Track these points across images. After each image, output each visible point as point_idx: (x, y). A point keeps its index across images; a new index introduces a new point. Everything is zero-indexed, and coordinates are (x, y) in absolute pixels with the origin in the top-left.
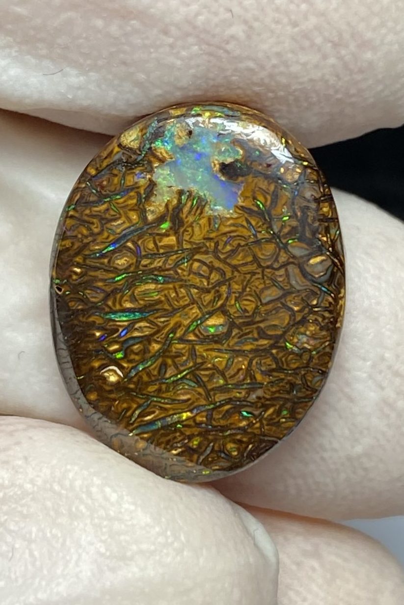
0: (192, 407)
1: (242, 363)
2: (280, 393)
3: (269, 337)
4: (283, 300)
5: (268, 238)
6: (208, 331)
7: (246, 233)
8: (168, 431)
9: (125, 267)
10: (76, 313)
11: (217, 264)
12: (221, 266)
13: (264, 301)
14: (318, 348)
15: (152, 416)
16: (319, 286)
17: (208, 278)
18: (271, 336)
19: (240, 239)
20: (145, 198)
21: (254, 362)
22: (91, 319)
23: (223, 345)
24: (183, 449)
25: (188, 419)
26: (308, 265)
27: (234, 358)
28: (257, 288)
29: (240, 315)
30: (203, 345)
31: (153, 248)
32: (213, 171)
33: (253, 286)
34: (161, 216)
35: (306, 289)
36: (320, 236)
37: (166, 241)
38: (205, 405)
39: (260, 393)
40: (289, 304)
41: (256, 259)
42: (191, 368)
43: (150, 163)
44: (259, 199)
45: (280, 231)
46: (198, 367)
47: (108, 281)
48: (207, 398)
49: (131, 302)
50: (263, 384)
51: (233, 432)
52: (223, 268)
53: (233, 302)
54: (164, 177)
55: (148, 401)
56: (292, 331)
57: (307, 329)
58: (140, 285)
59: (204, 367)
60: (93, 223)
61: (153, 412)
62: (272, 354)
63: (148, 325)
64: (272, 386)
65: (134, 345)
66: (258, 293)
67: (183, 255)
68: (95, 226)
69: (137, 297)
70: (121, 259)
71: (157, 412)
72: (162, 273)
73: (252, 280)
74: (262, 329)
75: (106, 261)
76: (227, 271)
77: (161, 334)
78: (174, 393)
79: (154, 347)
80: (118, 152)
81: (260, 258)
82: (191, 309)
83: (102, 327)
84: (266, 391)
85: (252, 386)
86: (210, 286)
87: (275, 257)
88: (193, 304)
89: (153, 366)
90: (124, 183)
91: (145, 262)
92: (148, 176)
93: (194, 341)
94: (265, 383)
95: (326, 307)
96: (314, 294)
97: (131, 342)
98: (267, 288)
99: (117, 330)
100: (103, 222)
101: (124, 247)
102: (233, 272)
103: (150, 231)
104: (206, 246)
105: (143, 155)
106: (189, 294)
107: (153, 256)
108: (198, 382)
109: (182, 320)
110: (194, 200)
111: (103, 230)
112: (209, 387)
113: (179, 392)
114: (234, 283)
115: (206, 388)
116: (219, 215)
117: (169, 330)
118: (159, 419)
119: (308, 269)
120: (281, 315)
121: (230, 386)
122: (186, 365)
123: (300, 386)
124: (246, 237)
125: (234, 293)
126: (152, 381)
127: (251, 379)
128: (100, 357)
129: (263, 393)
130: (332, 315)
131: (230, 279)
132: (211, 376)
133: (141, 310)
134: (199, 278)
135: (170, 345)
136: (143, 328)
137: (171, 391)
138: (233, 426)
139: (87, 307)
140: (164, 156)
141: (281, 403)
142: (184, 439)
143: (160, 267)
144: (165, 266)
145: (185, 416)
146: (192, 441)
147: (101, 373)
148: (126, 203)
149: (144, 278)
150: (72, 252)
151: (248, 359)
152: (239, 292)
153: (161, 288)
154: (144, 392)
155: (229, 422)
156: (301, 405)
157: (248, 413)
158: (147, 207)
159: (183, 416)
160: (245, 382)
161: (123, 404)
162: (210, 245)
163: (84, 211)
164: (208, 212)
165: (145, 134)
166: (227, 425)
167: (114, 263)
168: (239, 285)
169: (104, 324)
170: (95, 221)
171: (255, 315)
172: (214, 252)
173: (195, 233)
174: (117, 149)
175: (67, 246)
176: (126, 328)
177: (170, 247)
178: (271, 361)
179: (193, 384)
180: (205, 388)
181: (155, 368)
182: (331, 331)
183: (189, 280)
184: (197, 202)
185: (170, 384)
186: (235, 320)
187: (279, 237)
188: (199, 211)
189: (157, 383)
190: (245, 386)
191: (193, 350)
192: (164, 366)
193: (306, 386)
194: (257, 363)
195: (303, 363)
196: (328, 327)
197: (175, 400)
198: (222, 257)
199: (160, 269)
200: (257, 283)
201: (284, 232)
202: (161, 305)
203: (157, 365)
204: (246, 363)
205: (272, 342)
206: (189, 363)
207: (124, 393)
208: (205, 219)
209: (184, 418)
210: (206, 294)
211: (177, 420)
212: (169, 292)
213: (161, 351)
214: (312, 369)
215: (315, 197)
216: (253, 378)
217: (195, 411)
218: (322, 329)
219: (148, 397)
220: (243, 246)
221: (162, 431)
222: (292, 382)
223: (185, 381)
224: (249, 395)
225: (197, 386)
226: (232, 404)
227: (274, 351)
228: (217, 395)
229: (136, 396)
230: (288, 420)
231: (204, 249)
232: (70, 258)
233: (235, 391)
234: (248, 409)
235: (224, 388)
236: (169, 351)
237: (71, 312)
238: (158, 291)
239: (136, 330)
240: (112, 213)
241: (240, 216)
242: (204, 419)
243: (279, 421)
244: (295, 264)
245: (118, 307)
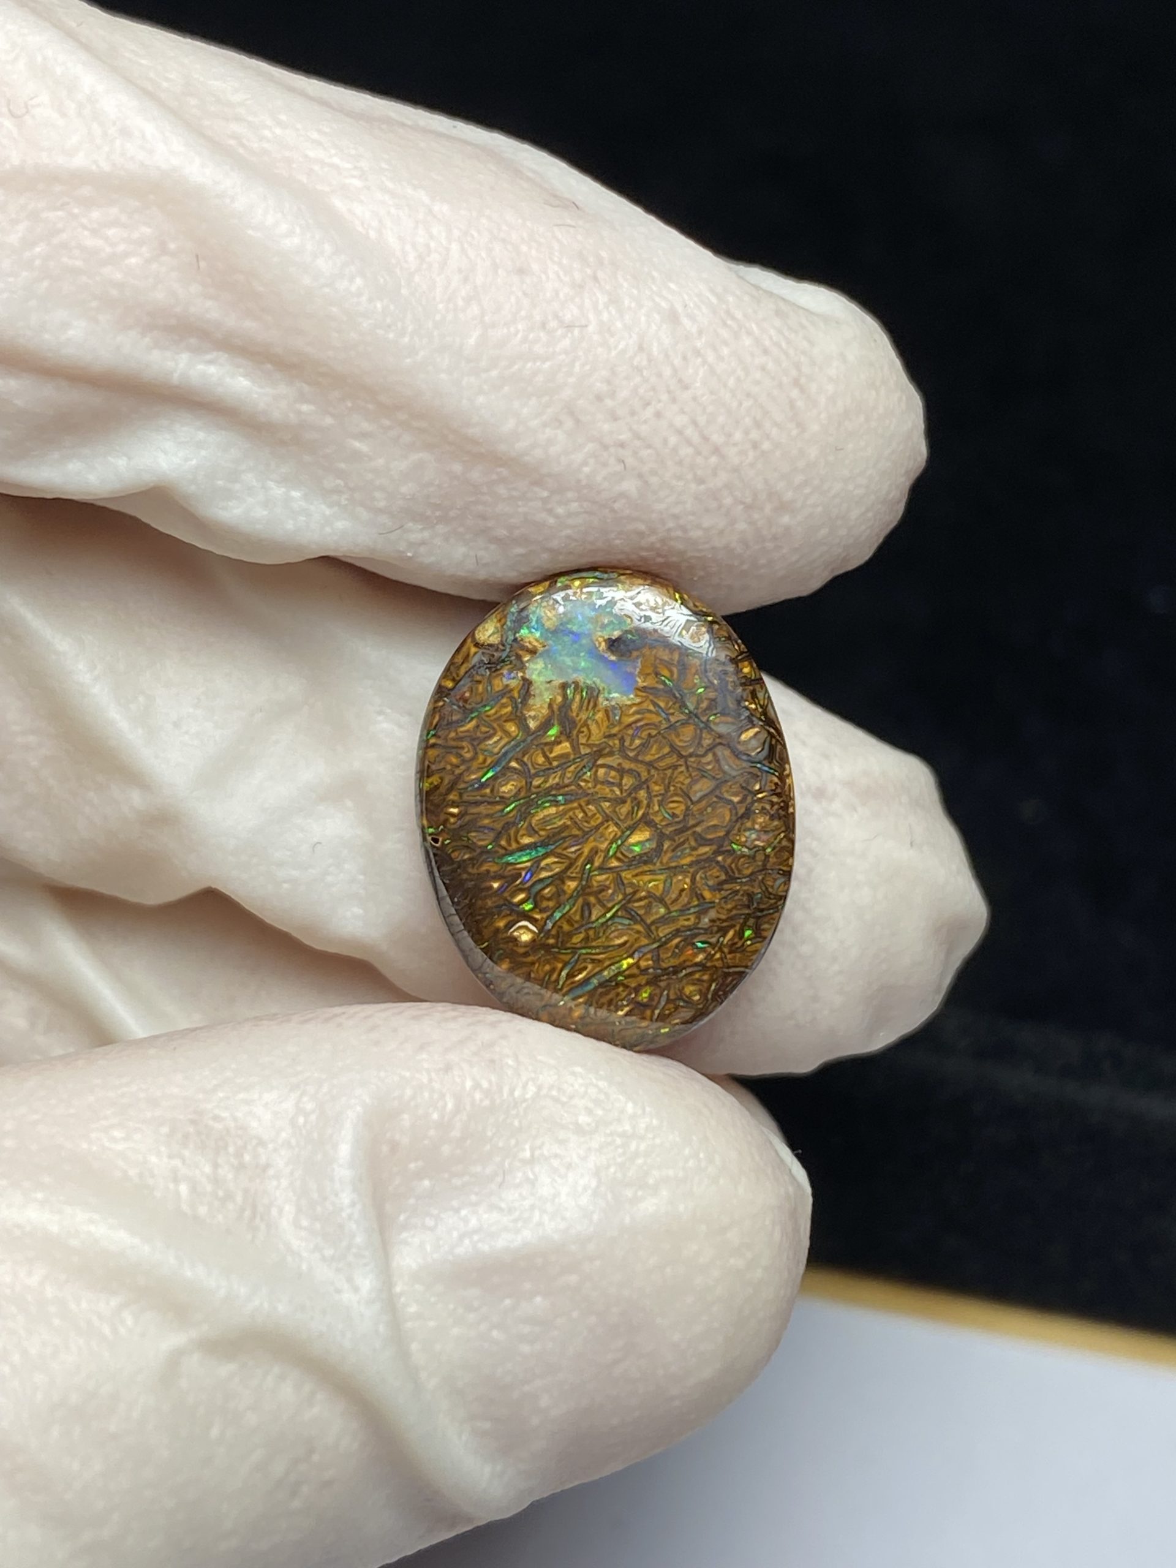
0: (631, 952)
1: (682, 883)
2: (738, 909)
3: (708, 843)
4: (717, 793)
5: (684, 720)
6: (632, 851)
7: (655, 719)
8: (608, 988)
9: (513, 793)
10: (462, 865)
11: (627, 765)
12: (633, 766)
13: (695, 799)
14: (772, 843)
15: (584, 973)
16: (759, 765)
17: (620, 785)
18: (711, 840)
19: (650, 728)
20: (521, 702)
21: (698, 877)
22: (484, 868)
23: (655, 864)
24: (631, 1006)
25: (630, 967)
26: (739, 743)
27: (671, 878)
28: (683, 784)
29: (668, 822)
30: (630, 869)
31: (544, 762)
32: (600, 651)
33: (677, 783)
34: (546, 720)
35: (742, 774)
36: (747, 703)
37: (558, 750)
38: (648, 945)
39: (713, 914)
40: (726, 796)
41: (674, 749)
42: (621, 901)
43: (519, 657)
44: (663, 673)
45: (697, 708)
46: (630, 898)
47: (496, 815)
48: (648, 936)
49: (530, 836)
50: (714, 902)
51: (689, 970)
52: (636, 769)
53: (656, 808)
54: (537, 670)
55: (575, 955)
56: (736, 828)
57: (754, 822)
58: (537, 812)
59: (637, 896)
60: (463, 748)
61: (585, 968)
62: (718, 862)
63: (556, 860)
64: (726, 902)
65: (544, 889)
66: (685, 790)
67: (582, 764)
68: (466, 750)
69: (536, 828)
70: (506, 784)
71: (590, 967)
72: (562, 791)
73: (675, 775)
74: (700, 835)
75: (488, 791)
76: (641, 771)
77: (574, 867)
78: (607, 937)
79: (569, 886)
80: (475, 653)
81: (680, 747)
82: (607, 828)
83: (499, 875)
84: (720, 910)
85: (701, 908)
86: (624, 794)
87: (697, 742)
88: (607, 821)
89: (573, 910)
90: (491, 689)
91: (536, 782)
92: (520, 674)
93: (618, 867)
94: (717, 901)
95: (772, 790)
96: (756, 777)
97: (539, 887)
98: (694, 782)
99: (520, 875)
100: (475, 743)
101: (507, 768)
102: (649, 772)
103: (536, 743)
104: (610, 746)
105: (508, 650)
106: (601, 810)
107: (547, 771)
108: (633, 917)
109: (598, 845)
110: (582, 691)
111: (476, 753)
112: (649, 921)
113: (612, 935)
114: (653, 785)
115: (645, 923)
116: (618, 704)
117: (585, 859)
118: (594, 975)
119: (741, 748)
120: (719, 811)
121: (674, 914)
122: (613, 900)
123: (759, 896)
124: (657, 724)
126: (576, 929)
127: (698, 899)
128: (503, 914)
129: (716, 913)
130: (781, 799)
131: (647, 780)
132: (649, 907)
133: (543, 844)
134: (608, 787)
135: (589, 879)
136: (551, 865)
137: (601, 937)
138: (688, 963)
139: (475, 854)
140: (535, 646)
141: (741, 921)
142: (630, 994)
143: (557, 784)
144: (563, 782)
145: (625, 964)
146: (640, 993)
147: (509, 934)
148: (498, 715)
149: (540, 802)
150: (442, 790)
151: (690, 875)
152: (660, 794)
153: (563, 809)
154: (568, 945)
155: (682, 959)
156: (766, 920)
157: (703, 942)
158: (525, 712)
159: (622, 966)
160: (692, 905)
161: (544, 966)
162: (614, 744)
163: (448, 735)
164: (602, 702)
165: (505, 623)
166: (680, 964)
167: (498, 790)
168: (660, 785)
169: (502, 871)
170: (464, 744)
171: (687, 818)
172: (620, 751)
173: (593, 732)
174: (473, 650)
175: (436, 783)
176: (529, 870)
177: (566, 755)
178: (718, 871)
179: (627, 922)
180: (642, 923)
181: (576, 912)
182: (784, 818)
183: (597, 793)
184: (587, 692)
185: (599, 928)
186: (663, 830)
187: (696, 716)
188: (592, 704)
189: (582, 930)
190: (692, 910)
191: (619, 879)
192: (587, 906)
193: (767, 894)
194: (701, 878)
195: (758, 866)
196: (779, 814)
197: (609, 946)
198: (631, 754)
199: (558, 787)
200: (681, 779)
201: (701, 708)
202: (567, 831)
203: (578, 908)
204: (688, 880)
205: (714, 847)
206: (618, 896)
207: (543, 952)
208: (600, 713)
209: (625, 966)
210: (622, 806)
211: (616, 972)
212: (574, 813)
213: (579, 889)
214: (770, 871)
216: (700, 897)
217: (636, 955)
218: (772, 818)
219: (574, 950)
220: (656, 735)
221: (600, 990)
222: (749, 892)
223: (617, 920)
224: (700, 920)
225: (632, 923)
226: (681, 936)
227: (720, 858)
228: (660, 929)
229: (559, 953)
230: (754, 941)
231: (607, 750)
232: (442, 798)
233: (681, 918)
234: (703, 938)
235: (667, 919)
236: (589, 887)
237: (455, 866)
238: (561, 815)
239: (543, 869)
240: (484, 729)
241: (644, 699)
242: (650, 962)
243: (743, 945)
244: (724, 745)
245: (514, 846)
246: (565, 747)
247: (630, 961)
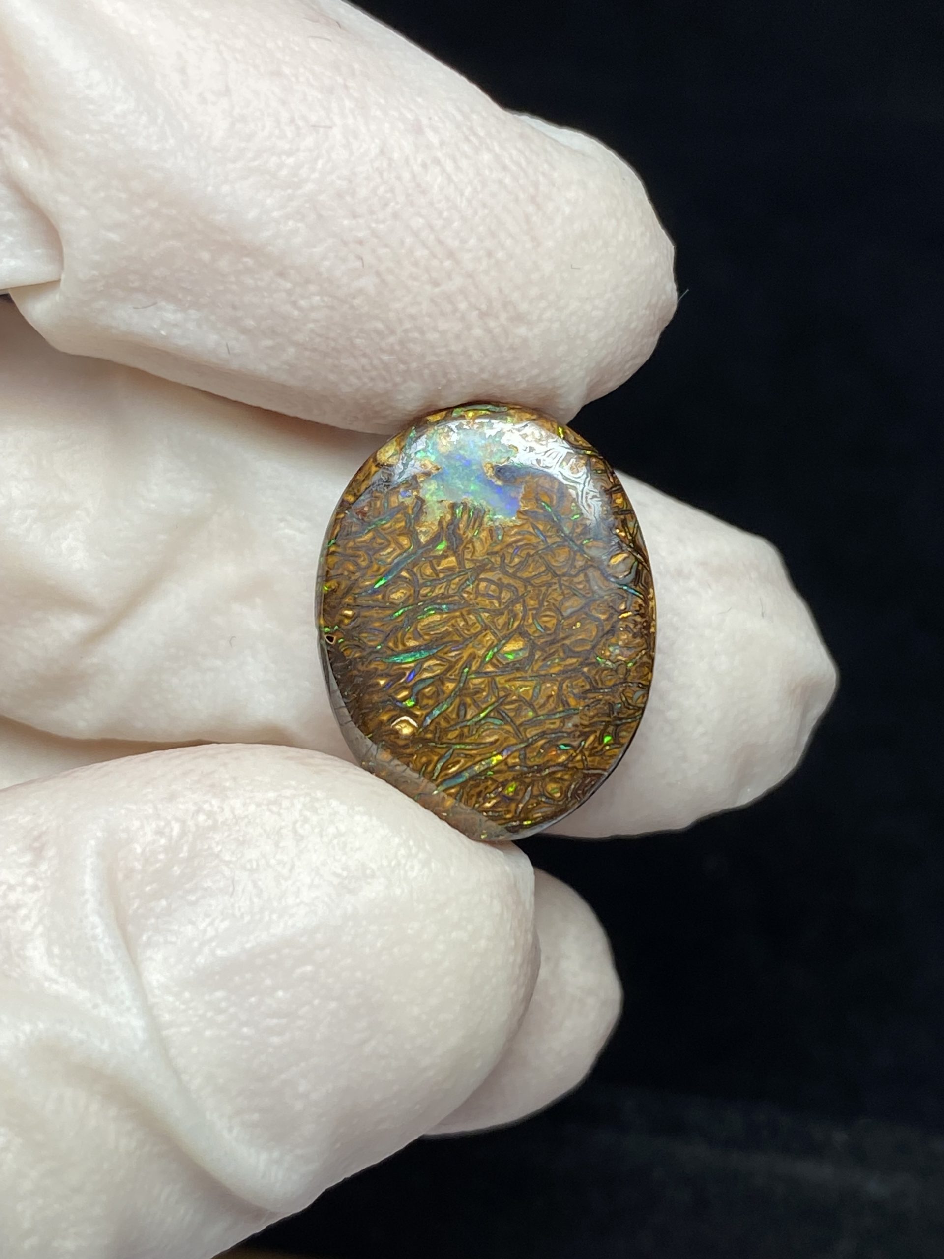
0: (501, 749)
1: (550, 689)
2: (599, 717)
3: (577, 654)
4: (587, 610)
5: (559, 542)
6: (507, 658)
7: (534, 540)
8: (478, 781)
9: (402, 600)
10: (353, 662)
11: (506, 580)
12: (512, 582)
13: (565, 614)
14: (634, 658)
15: (457, 767)
16: (625, 588)
17: (498, 598)
18: (578, 652)
19: (528, 549)
20: (414, 518)
21: (564, 686)
22: (372, 666)
23: (526, 672)
24: (498, 799)
25: (499, 763)
26: (608, 566)
27: (540, 684)
28: (556, 600)
29: (540, 634)
30: (503, 675)
31: (432, 573)
32: (487, 476)
33: (550, 599)
34: (435, 536)
35: (610, 594)
36: (617, 531)
37: (444, 564)
38: (516, 744)
39: (576, 720)
40: (594, 613)
41: (549, 569)
42: (493, 703)
43: (414, 478)
44: (543, 499)
45: (572, 532)
46: (501, 702)
47: (385, 619)
48: (517, 736)
49: (415, 639)
50: (578, 709)
51: (552, 769)
52: (514, 584)
53: (530, 621)
54: (430, 491)
55: (449, 750)
56: (602, 643)
57: (619, 639)
58: (423, 618)
59: (509, 699)
61: (458, 762)
62: (583, 673)
63: (438, 662)
64: (588, 710)
65: (424, 688)
66: (557, 606)
67: (466, 577)
68: (362, 559)
69: (421, 632)
70: (396, 592)
71: (462, 761)
72: (446, 601)
73: (549, 592)
74: (568, 646)
75: (380, 596)
76: (519, 587)
77: (454, 670)
78: (480, 735)
79: (448, 687)
80: (376, 472)
81: (554, 566)
82: (485, 636)
83: (386, 674)
84: (583, 717)
85: (566, 713)
86: (502, 607)
87: (570, 562)
88: (486, 630)
89: (450, 709)
90: (388, 505)
91: (424, 591)
92: (415, 493)
93: (493, 672)
94: (581, 708)
95: (636, 611)
96: (622, 598)
97: (421, 686)
98: (566, 598)
99: (404, 674)
100: (371, 553)
101: (398, 577)
102: (526, 587)
103: (425, 556)
104: (492, 562)
106: (480, 620)
107: (434, 581)
108: (504, 718)
109: (476, 651)
110: (469, 512)
111: (371, 562)
112: (518, 723)
113: (484, 734)
114: (528, 599)
115: (515, 724)
116: (501, 525)
117: (464, 663)
118: (466, 769)
119: (610, 571)
120: (588, 626)
121: (542, 717)
122: (488, 701)
123: (620, 705)
124: (535, 545)
125: (530, 610)
126: (452, 726)
127: (564, 706)
128: (387, 709)
129: (579, 719)
130: (644, 620)
131: (523, 594)
132: (518, 710)
133: (427, 647)
134: (488, 599)
135: (466, 681)
136: (433, 667)
137: (474, 735)
138: (551, 763)
139: (365, 653)
140: (429, 469)
141: (602, 727)
142: (497, 788)
143: (443, 594)
144: (448, 592)
145: (495, 760)
146: (507, 787)
147: (391, 727)
148: (393, 528)
149: (426, 609)
150: (339, 593)
151: (557, 683)
152: (534, 609)
153: (446, 617)
154: (444, 740)
155: (546, 759)
156: (624, 727)
157: (566, 745)
158: (417, 528)
159: (492, 761)
160: (558, 710)
161: (422, 758)
162: (496, 561)
163: (347, 544)
164: (488, 523)
165: (404, 447)
166: (544, 763)
167: (389, 596)
168: (535, 601)
169: (388, 670)
170: (360, 553)
171: (557, 631)
172: (501, 567)
173: (477, 549)
174: (374, 469)
175: (333, 587)
176: (412, 670)
177: (452, 569)
179: (498, 722)
180: (512, 724)
181: (453, 710)
182: (646, 637)
183: (478, 604)
184: (473, 513)
185: (472, 726)
186: (536, 641)
187: (571, 539)
188: (477, 524)
189: (458, 727)
190: (558, 715)
191: (493, 683)
192: (464, 705)
193: (626, 705)
194: (567, 686)
195: (620, 678)
196: (641, 633)
197: (481, 744)
198: (511, 571)
199: (443, 596)
201: (576, 532)
202: (449, 637)
203: (454, 708)
204: (555, 688)
205: (580, 659)
206: (491, 699)
207: (421, 745)
208: (485, 532)
209: (494, 763)
210: (499, 617)
211: (486, 767)
212: (456, 621)
213: (457, 689)
214: (630, 684)
215: (605, 488)
216: (566, 704)
217: (505, 754)
218: (635, 636)
219: (450, 745)
220: (533, 555)
221: (471, 783)
222: (611, 701)
223: (490, 720)
224: (564, 725)
225: (503, 723)
226: (546, 738)
227: (585, 670)
228: (528, 731)
229: (435, 747)
230: (614, 746)
231: (489, 565)
232: (338, 601)
233: (548, 722)
234: (566, 741)
235: (535, 721)
236: (466, 689)
237: (347, 663)
238: (444, 622)
239: (425, 670)
240: (379, 541)
241: (524, 521)
242: (517, 760)
243: (602, 750)
244: (595, 567)
245: (401, 647)
246: (452, 561)
247: (499, 758)
